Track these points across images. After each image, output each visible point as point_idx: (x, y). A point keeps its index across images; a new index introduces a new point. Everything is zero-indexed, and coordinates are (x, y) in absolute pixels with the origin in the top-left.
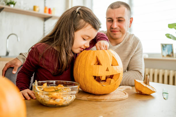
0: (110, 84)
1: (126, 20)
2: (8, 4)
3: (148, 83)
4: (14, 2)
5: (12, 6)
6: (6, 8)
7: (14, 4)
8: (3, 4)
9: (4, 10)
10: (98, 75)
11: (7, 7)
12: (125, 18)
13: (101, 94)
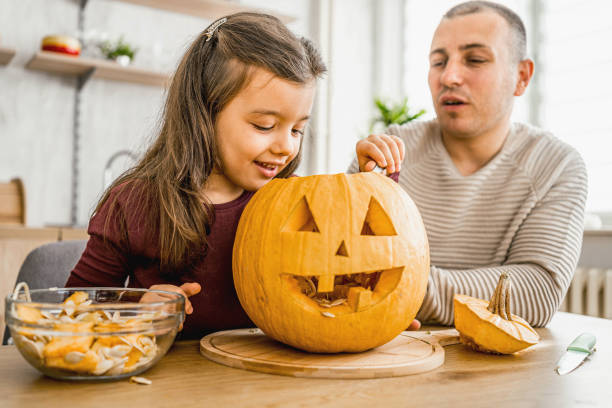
0: (356, 311)
1: (497, 60)
2: (112, 56)
3: (503, 309)
4: (131, 49)
5: (124, 61)
6: (104, 69)
7: (131, 55)
8: (94, 56)
9: (96, 73)
10: (301, 271)
11: (109, 64)
12: (495, 51)
13: (333, 350)
